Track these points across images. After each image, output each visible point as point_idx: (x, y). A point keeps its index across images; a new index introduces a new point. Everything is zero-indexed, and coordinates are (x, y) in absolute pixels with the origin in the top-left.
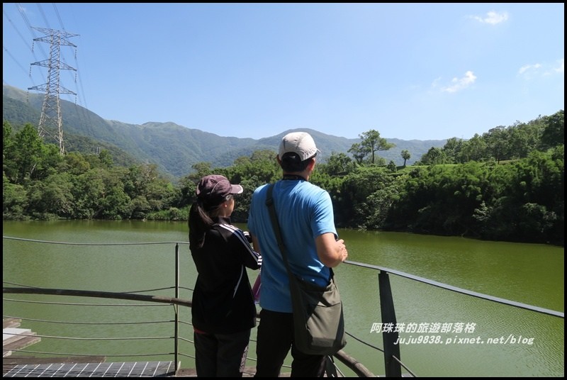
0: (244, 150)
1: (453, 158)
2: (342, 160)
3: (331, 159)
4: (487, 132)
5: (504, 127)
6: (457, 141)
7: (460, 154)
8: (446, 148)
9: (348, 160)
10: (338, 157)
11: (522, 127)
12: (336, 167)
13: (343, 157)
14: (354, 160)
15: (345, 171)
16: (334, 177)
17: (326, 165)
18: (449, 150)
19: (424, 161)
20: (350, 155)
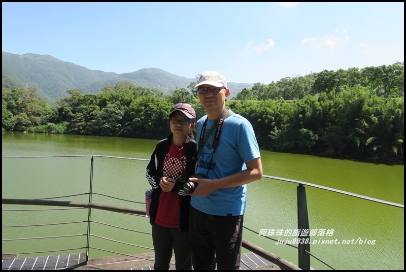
0: (109, 81)
1: (257, 96)
2: (183, 93)
3: (175, 92)
4: (280, 80)
5: (290, 78)
6: (261, 85)
7: (262, 94)
8: (253, 89)
9: (187, 93)
10: (180, 91)
11: (301, 78)
12: (179, 98)
13: (184, 91)
14: (191, 93)
17: (171, 95)
18: (255, 91)
19: (239, 98)
20: (189, 90)
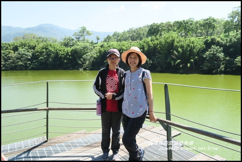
0: (17, 33)
1: (116, 40)
2: (70, 40)
3: (65, 39)
4: (128, 30)
5: (134, 28)
6: (118, 33)
7: (119, 38)
8: (113, 35)
9: (73, 40)
10: (68, 38)
11: (140, 28)
12: (68, 43)
13: (70, 38)
14: (75, 39)
15: (72, 44)
16: (67, 48)
17: (63, 42)
18: (114, 36)
19: (105, 41)
20: (74, 37)
